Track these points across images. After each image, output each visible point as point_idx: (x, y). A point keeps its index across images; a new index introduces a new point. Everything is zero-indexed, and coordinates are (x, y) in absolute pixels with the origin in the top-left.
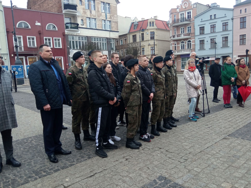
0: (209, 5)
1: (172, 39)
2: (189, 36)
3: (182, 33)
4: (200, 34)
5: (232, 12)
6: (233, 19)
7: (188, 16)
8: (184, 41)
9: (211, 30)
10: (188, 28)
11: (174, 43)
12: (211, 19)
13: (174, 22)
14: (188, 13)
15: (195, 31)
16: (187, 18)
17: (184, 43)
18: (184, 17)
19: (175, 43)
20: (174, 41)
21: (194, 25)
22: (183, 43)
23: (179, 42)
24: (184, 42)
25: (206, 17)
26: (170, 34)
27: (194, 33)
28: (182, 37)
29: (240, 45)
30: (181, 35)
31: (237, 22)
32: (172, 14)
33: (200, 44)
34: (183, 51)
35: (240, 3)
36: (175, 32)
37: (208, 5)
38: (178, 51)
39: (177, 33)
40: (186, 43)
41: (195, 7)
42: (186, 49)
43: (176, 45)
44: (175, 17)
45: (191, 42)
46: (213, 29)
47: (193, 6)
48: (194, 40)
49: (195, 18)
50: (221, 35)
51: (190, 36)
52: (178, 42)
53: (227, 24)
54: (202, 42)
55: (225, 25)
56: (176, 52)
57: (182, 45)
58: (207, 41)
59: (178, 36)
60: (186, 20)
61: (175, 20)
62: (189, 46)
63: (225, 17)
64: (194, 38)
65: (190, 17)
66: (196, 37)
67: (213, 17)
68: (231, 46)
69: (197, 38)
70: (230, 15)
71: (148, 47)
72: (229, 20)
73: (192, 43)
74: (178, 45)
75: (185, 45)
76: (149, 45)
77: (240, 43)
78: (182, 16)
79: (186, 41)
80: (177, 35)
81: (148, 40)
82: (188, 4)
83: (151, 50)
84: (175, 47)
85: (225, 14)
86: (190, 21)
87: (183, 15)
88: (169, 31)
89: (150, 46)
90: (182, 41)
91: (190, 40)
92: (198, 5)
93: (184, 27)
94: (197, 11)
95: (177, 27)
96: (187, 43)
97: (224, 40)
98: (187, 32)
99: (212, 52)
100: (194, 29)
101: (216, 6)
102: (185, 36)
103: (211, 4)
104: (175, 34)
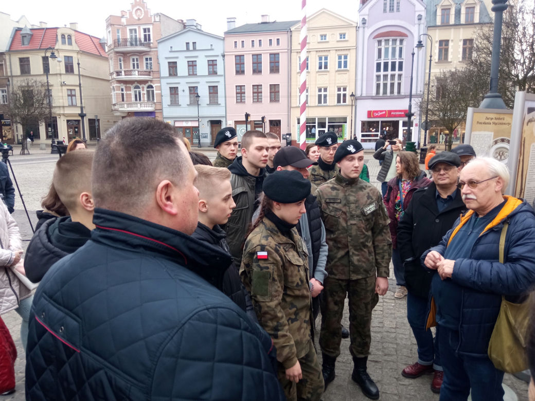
0: (182, 21)
1: (115, 77)
2: (149, 77)
3: (134, 68)
4: (170, 75)
5: (221, 42)
6: (224, 56)
7: (145, 36)
8: (139, 85)
9: (189, 69)
10: (147, 59)
11: (119, 86)
12: (188, 49)
13: (117, 43)
14: (145, 30)
15: (159, 67)
16: (143, 40)
17: (141, 90)
18: (138, 37)
19: (122, 87)
20: (120, 82)
21: (158, 56)
22: (139, 90)
23: (130, 85)
24: (141, 86)
25: (179, 43)
26: (109, 67)
27: (159, 72)
28: (136, 76)
29: (237, 102)
30: (133, 73)
31: (231, 63)
32: (112, 26)
33: (171, 94)
34: (139, 105)
35: (233, 29)
36: (121, 64)
37: (180, 21)
38: (129, 104)
39: (125, 68)
40: (143, 90)
41: (158, 20)
42: (144, 100)
43: (124, 90)
44: (118, 33)
45: (153, 88)
46: (193, 69)
47: (153, 17)
48: (159, 85)
49: (159, 43)
50: (207, 82)
51: (151, 77)
52: (128, 85)
53: (214, 63)
54: (174, 91)
55: (212, 64)
56: (126, 105)
57: (135, 92)
58: (184, 91)
59: (128, 73)
60: (141, 44)
61: (118, 39)
62: (150, 95)
63: (212, 49)
64: (160, 82)
65: (149, 40)
66: (162, 80)
67: (191, 48)
68: (223, 104)
69: (164, 82)
70: (218, 49)
71: (60, 88)
72: (218, 56)
73: (156, 90)
74: (128, 92)
75: (142, 92)
76: (63, 84)
77: (237, 99)
78: (134, 34)
79: (143, 85)
80: (125, 71)
81: (58, 72)
82: (143, 12)
83: (68, 95)
84: (123, 94)
85: (211, 45)
86: (150, 47)
87: (136, 32)
88: (106, 59)
89: (65, 88)
90: (136, 84)
91: (152, 84)
92: (162, 18)
93: (138, 57)
94: (162, 30)
95: (124, 54)
96: (145, 89)
97: (212, 91)
98: (145, 69)
99: (193, 111)
100: (159, 63)
101: (195, 24)
102: (141, 75)
103: (187, 20)
104: (121, 68)
